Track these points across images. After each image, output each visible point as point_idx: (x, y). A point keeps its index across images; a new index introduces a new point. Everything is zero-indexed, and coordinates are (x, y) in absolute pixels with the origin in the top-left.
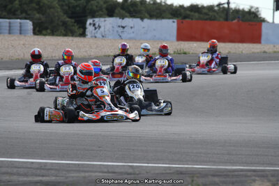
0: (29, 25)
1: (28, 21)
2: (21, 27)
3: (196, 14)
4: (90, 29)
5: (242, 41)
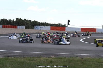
0: (24, 27)
3: (55, 26)
4: (35, 28)
5: (62, 30)
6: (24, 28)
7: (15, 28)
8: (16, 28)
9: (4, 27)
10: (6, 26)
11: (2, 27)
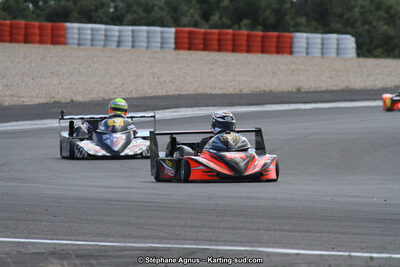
0: (349, 42)
1: (348, 37)
2: (338, 44)
6: (352, 53)
7: (279, 50)
8: (284, 48)
9: (185, 43)
10: (202, 36)
11: (173, 46)
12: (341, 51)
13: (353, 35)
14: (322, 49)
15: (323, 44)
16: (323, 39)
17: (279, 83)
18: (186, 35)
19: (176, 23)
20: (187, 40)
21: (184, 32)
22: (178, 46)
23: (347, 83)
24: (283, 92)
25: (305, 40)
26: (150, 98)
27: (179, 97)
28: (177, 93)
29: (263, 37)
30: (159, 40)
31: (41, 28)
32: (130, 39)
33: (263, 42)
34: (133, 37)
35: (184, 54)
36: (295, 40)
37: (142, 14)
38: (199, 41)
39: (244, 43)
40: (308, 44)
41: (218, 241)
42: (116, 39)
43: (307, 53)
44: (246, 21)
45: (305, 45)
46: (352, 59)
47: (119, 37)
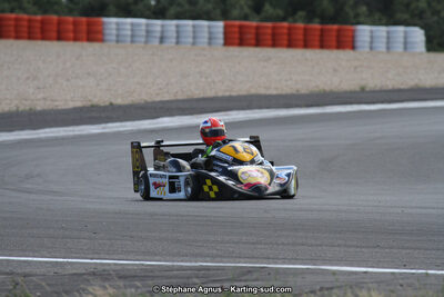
0: (418, 35)
2: (405, 38)
6: (421, 47)
7: (340, 45)
8: (345, 42)
9: (235, 38)
10: (253, 31)
11: (221, 41)
12: (408, 46)
13: (422, 28)
14: (388, 43)
15: (388, 38)
16: (388, 32)
17: (341, 82)
18: (237, 30)
19: (225, 16)
20: (237, 35)
21: (233, 26)
22: (228, 42)
23: (416, 81)
24: (346, 92)
25: (368, 34)
26: (198, 100)
27: (230, 99)
28: (227, 94)
29: (322, 30)
30: (206, 35)
31: (75, 23)
32: (175, 35)
33: (322, 36)
34: (178, 32)
35: (235, 51)
36: (358, 34)
37: (187, 7)
38: (250, 36)
39: (301, 37)
40: (372, 37)
41: (276, 259)
42: (158, 35)
43: (371, 48)
44: (301, 13)
45: (368, 39)
46: (421, 53)
47: (162, 32)
